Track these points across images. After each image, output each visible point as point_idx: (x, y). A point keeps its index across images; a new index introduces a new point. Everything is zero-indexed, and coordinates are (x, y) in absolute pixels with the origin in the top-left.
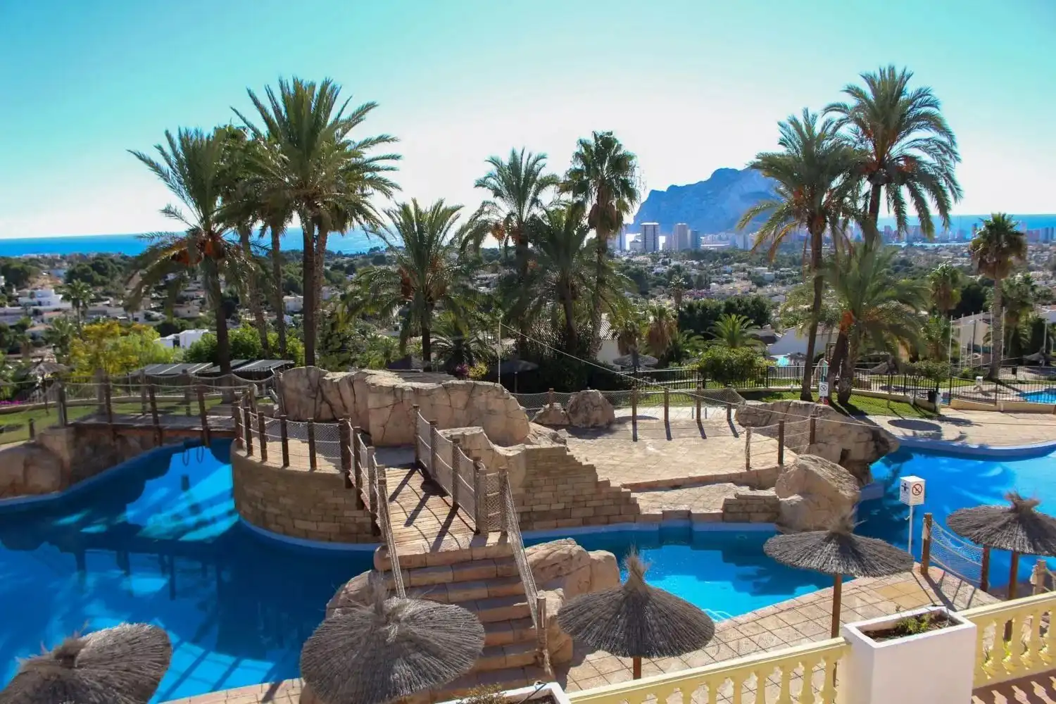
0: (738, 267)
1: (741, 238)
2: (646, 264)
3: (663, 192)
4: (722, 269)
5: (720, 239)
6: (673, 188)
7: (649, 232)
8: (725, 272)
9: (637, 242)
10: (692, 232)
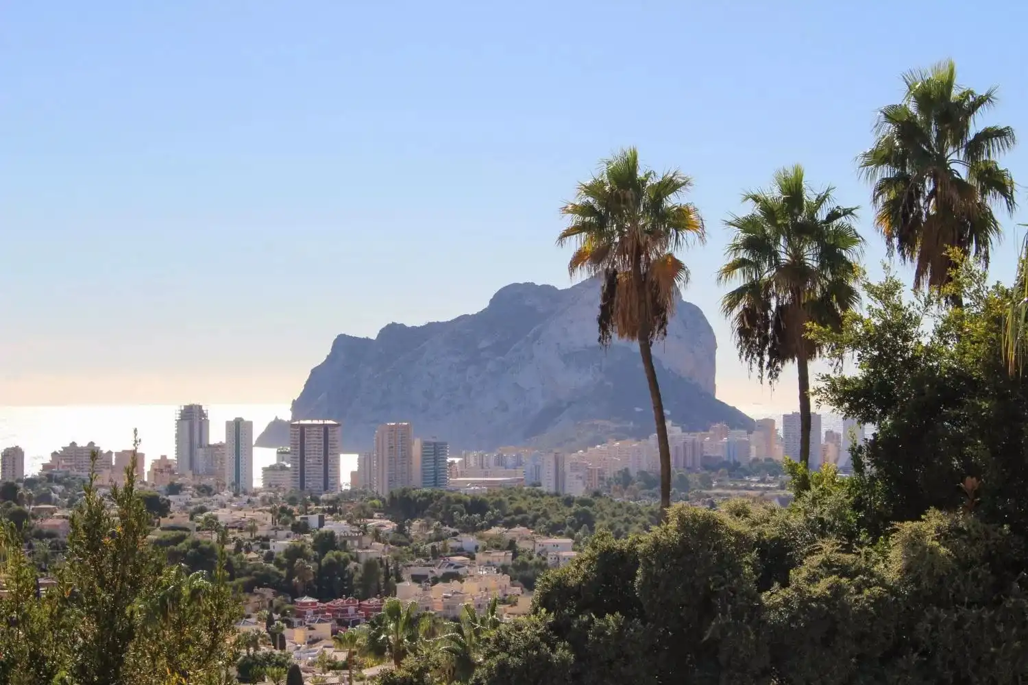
0: (499, 538)
1: (549, 461)
2: (252, 529)
3: (367, 340)
4: (452, 543)
5: (500, 462)
6: (393, 332)
7: (314, 445)
8: (459, 551)
9: (283, 468)
10: (426, 445)
